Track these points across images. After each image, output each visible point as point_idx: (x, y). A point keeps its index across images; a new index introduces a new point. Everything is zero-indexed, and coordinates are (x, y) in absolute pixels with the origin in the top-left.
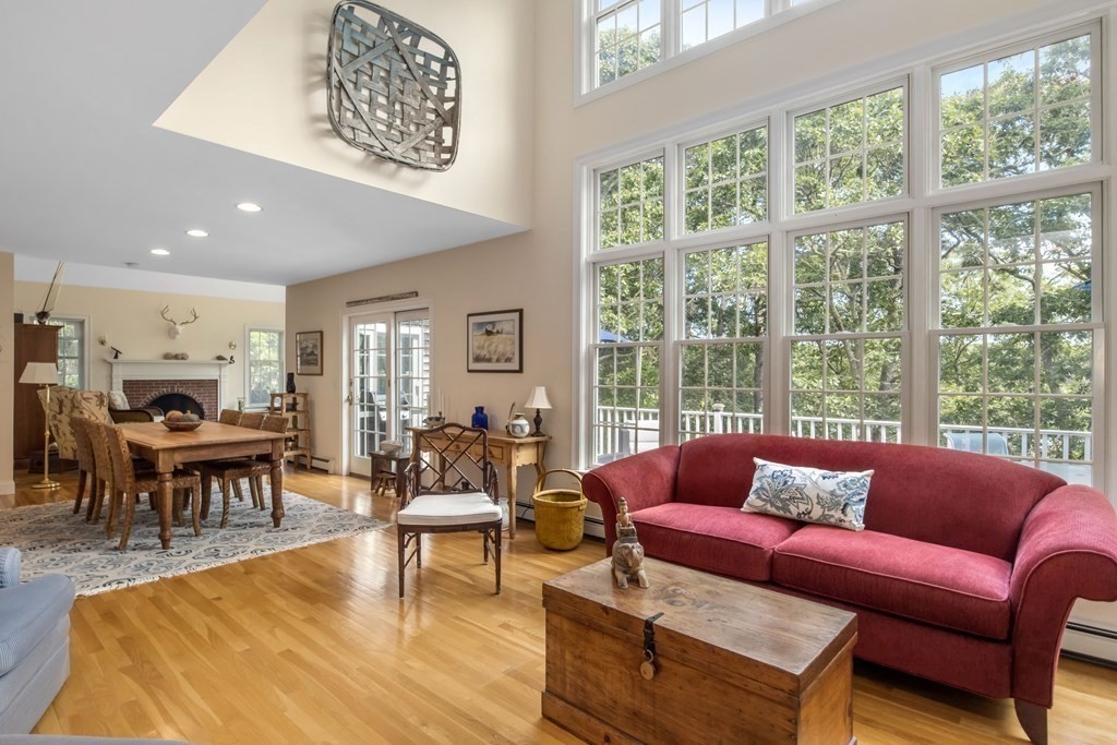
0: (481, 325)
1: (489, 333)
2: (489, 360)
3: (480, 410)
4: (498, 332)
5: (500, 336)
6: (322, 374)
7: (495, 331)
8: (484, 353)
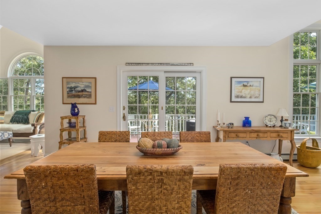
0: (240, 82)
1: (244, 86)
2: (245, 97)
3: (247, 118)
4: (250, 86)
5: (251, 87)
6: (95, 104)
7: (249, 85)
8: (240, 94)
